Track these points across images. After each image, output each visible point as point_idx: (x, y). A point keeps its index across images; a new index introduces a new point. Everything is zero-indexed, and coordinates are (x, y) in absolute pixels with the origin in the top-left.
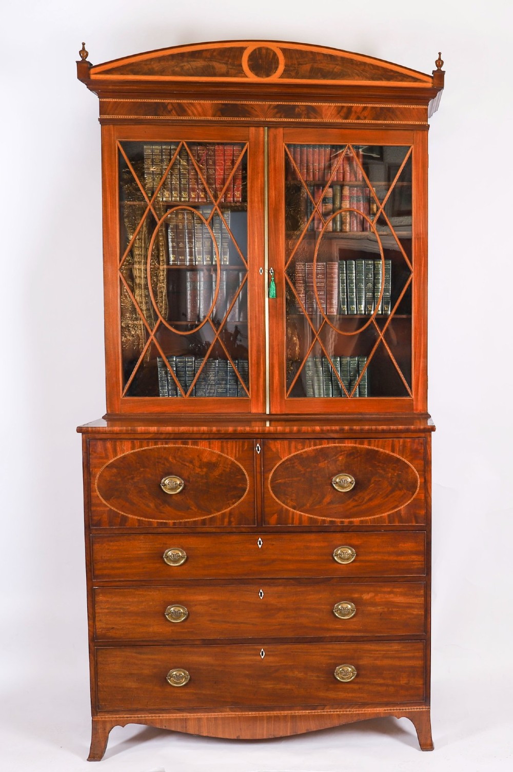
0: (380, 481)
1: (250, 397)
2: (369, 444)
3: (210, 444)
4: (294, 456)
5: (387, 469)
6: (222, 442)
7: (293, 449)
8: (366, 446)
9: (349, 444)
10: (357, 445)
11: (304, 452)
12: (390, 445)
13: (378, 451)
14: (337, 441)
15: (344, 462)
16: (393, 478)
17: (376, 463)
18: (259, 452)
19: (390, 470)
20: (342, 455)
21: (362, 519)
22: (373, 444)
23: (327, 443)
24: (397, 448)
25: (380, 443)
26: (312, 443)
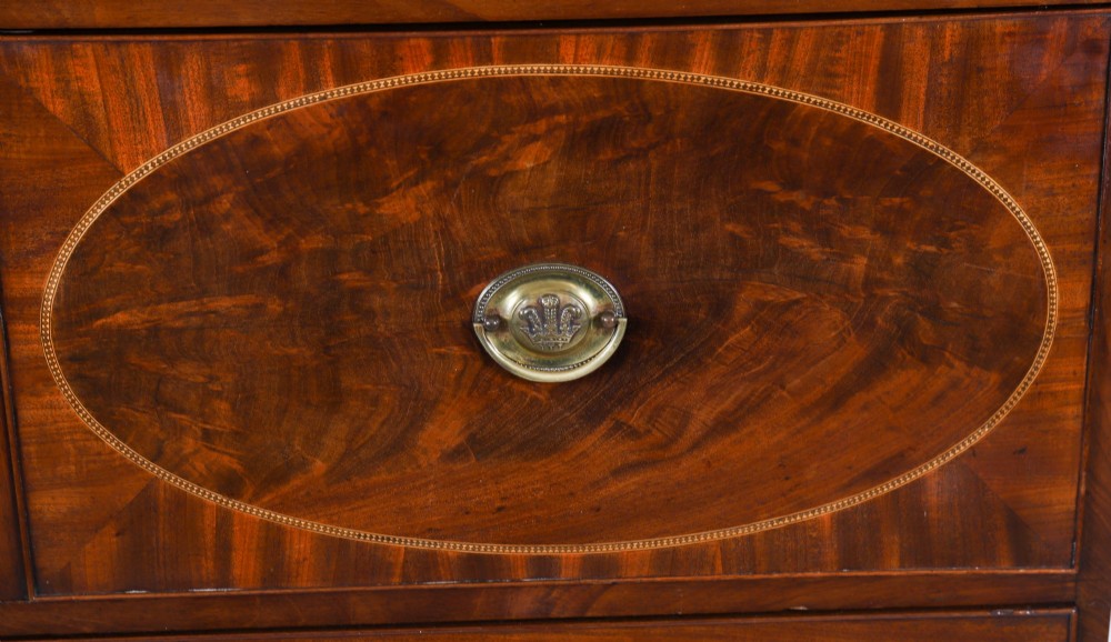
0: (788, 306)
2: (727, 60)
4: (206, 149)
5: (846, 231)
7: (193, 104)
8: (702, 75)
10: (643, 70)
11: (271, 123)
12: (874, 62)
13: (784, 108)
14: (498, 39)
15: (551, 182)
16: (881, 283)
17: (770, 186)
19: (865, 234)
20: (535, 138)
21: (668, 543)
22: (751, 62)
23: (428, 59)
24: (916, 86)
25: (802, 54)
26: (327, 63)
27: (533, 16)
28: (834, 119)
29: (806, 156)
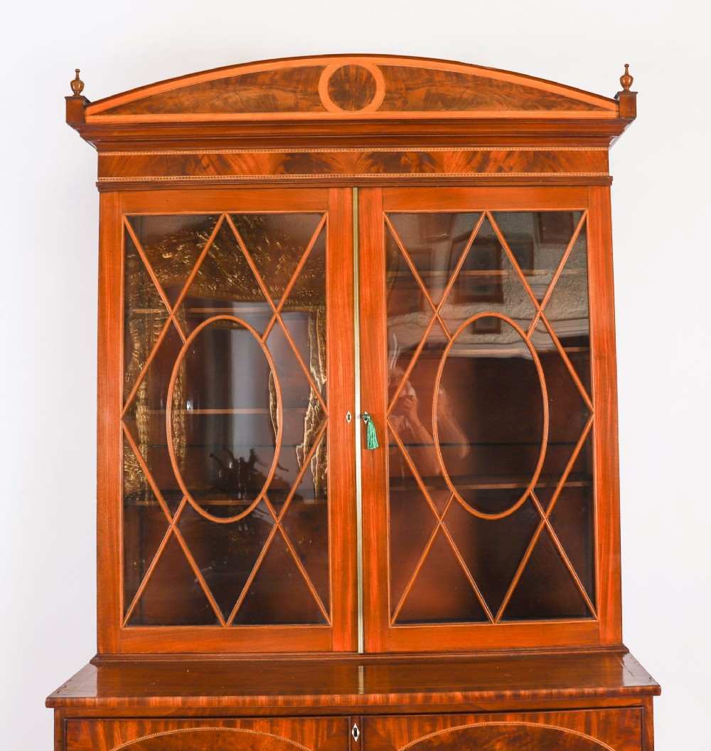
1: (331, 624)
2: (547, 721)
3: (272, 725)
4: (417, 744)
6: (293, 721)
7: (415, 731)
8: (542, 725)
9: (511, 722)
10: (528, 724)
11: (435, 737)
12: (584, 721)
13: (562, 732)
14: (491, 715)
18: (356, 739)
20: (499, 741)
22: (554, 721)
23: (474, 721)
24: (594, 727)
25: (566, 719)
26: (449, 722)
27: (499, 709)
28: (575, 735)
29: (567, 745)
